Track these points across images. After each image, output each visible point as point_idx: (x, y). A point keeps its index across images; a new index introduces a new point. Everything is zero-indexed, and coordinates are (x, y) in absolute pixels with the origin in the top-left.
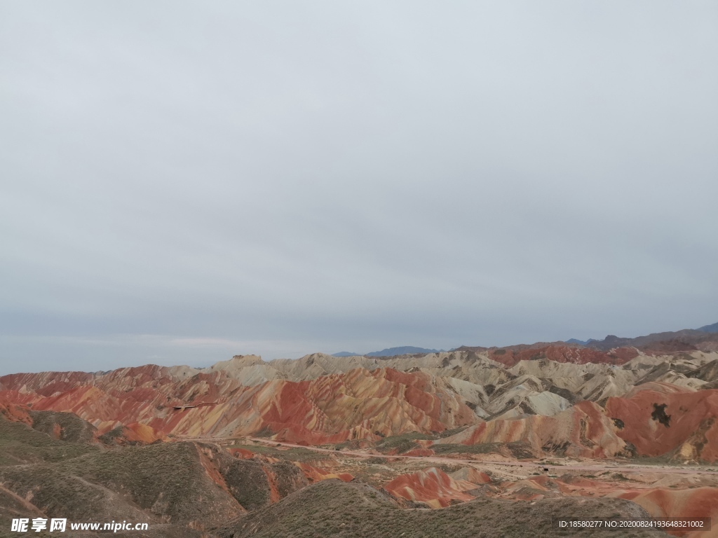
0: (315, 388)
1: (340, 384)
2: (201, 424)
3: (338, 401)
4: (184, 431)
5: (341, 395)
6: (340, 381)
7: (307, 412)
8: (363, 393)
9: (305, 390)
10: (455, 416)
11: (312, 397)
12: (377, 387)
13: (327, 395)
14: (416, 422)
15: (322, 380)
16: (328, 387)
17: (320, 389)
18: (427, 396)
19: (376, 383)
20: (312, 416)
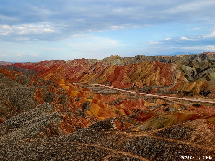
0: (128, 68)
1: (137, 67)
2: (88, 79)
3: (135, 73)
4: (83, 81)
5: (136, 71)
6: (137, 66)
7: (123, 76)
8: (144, 71)
9: (124, 69)
10: (177, 80)
11: (126, 71)
12: (150, 68)
13: (131, 71)
14: (160, 81)
15: (131, 65)
16: (132, 68)
17: (129, 68)
18: (168, 72)
19: (150, 66)
20: (124, 78)
